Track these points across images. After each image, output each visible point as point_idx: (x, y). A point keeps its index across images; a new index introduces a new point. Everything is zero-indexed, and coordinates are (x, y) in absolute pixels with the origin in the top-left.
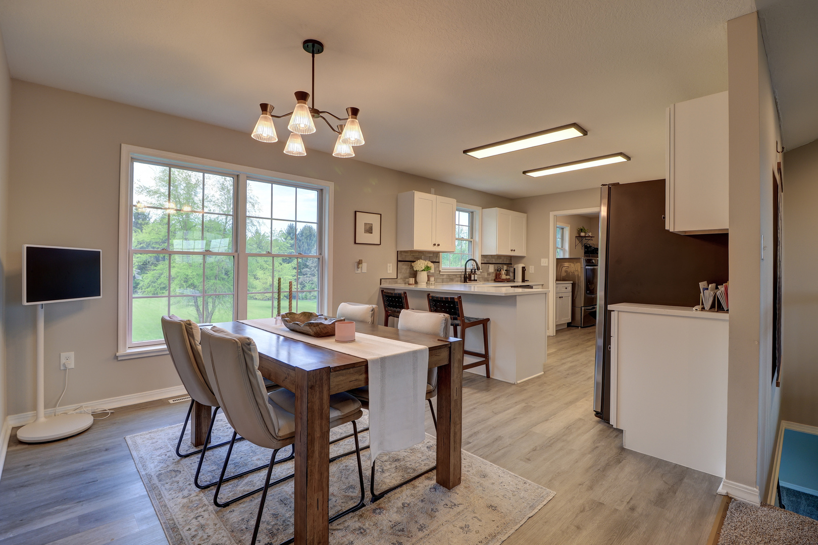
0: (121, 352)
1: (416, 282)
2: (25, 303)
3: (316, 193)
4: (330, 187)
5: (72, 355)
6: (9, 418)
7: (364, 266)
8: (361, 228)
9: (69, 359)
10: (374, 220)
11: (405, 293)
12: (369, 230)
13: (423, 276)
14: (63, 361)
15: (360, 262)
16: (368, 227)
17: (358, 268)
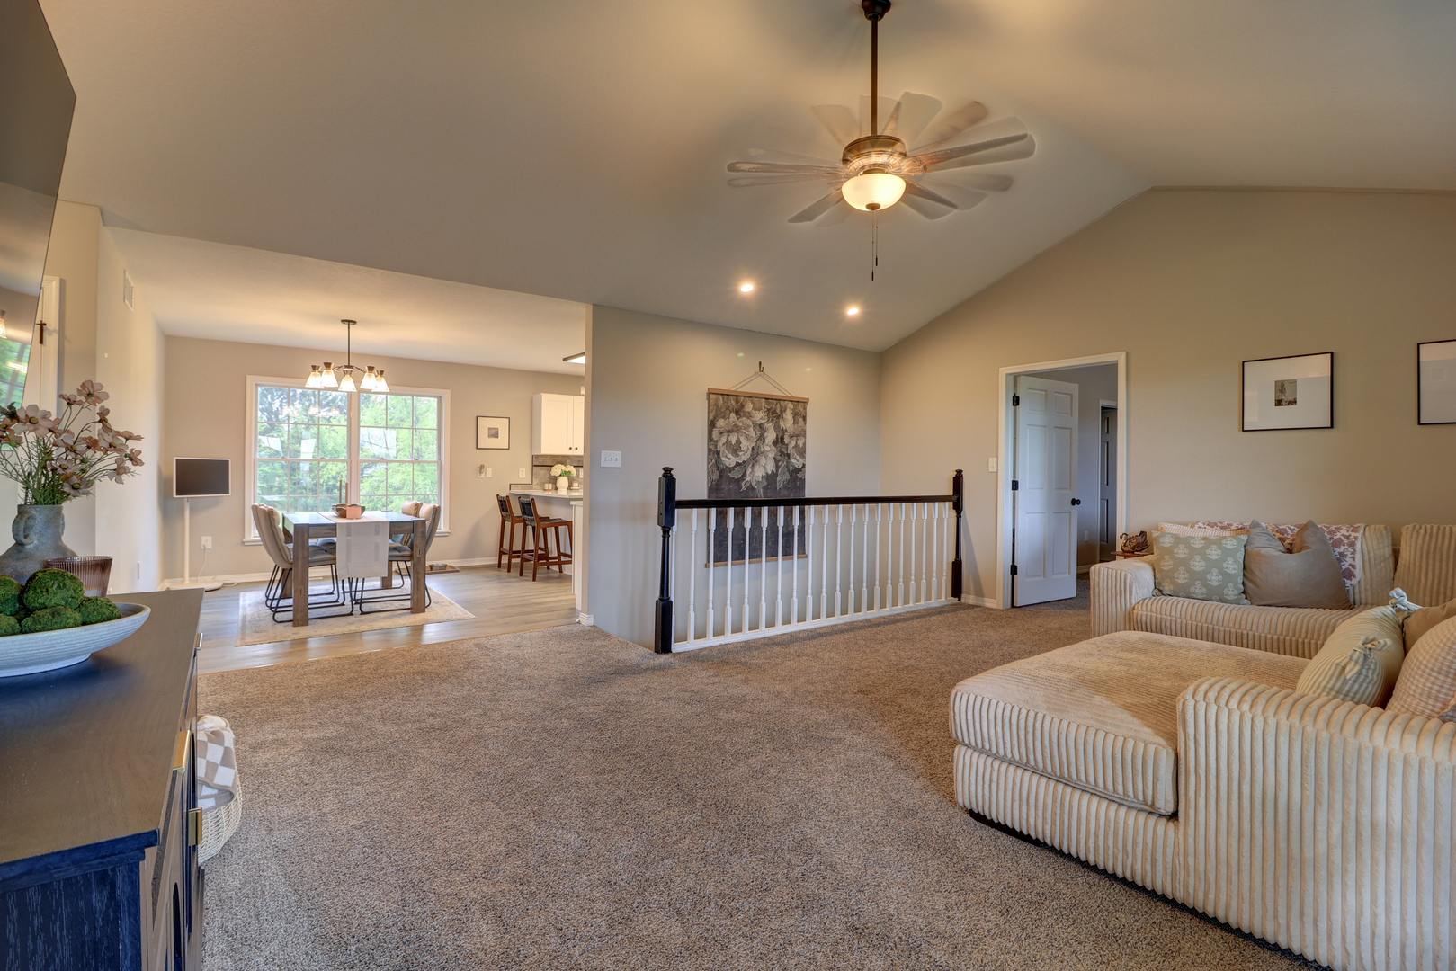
0: (247, 539)
1: (556, 489)
2: (175, 496)
3: (436, 400)
4: (446, 394)
5: (210, 538)
6: (166, 580)
7: (489, 472)
8: (483, 433)
9: (207, 541)
10: (502, 425)
11: (533, 499)
12: (494, 434)
13: (563, 482)
14: (203, 543)
15: (482, 467)
16: (493, 432)
17: (481, 473)
